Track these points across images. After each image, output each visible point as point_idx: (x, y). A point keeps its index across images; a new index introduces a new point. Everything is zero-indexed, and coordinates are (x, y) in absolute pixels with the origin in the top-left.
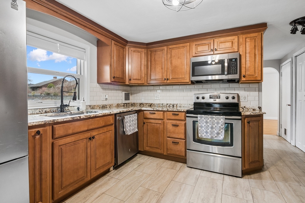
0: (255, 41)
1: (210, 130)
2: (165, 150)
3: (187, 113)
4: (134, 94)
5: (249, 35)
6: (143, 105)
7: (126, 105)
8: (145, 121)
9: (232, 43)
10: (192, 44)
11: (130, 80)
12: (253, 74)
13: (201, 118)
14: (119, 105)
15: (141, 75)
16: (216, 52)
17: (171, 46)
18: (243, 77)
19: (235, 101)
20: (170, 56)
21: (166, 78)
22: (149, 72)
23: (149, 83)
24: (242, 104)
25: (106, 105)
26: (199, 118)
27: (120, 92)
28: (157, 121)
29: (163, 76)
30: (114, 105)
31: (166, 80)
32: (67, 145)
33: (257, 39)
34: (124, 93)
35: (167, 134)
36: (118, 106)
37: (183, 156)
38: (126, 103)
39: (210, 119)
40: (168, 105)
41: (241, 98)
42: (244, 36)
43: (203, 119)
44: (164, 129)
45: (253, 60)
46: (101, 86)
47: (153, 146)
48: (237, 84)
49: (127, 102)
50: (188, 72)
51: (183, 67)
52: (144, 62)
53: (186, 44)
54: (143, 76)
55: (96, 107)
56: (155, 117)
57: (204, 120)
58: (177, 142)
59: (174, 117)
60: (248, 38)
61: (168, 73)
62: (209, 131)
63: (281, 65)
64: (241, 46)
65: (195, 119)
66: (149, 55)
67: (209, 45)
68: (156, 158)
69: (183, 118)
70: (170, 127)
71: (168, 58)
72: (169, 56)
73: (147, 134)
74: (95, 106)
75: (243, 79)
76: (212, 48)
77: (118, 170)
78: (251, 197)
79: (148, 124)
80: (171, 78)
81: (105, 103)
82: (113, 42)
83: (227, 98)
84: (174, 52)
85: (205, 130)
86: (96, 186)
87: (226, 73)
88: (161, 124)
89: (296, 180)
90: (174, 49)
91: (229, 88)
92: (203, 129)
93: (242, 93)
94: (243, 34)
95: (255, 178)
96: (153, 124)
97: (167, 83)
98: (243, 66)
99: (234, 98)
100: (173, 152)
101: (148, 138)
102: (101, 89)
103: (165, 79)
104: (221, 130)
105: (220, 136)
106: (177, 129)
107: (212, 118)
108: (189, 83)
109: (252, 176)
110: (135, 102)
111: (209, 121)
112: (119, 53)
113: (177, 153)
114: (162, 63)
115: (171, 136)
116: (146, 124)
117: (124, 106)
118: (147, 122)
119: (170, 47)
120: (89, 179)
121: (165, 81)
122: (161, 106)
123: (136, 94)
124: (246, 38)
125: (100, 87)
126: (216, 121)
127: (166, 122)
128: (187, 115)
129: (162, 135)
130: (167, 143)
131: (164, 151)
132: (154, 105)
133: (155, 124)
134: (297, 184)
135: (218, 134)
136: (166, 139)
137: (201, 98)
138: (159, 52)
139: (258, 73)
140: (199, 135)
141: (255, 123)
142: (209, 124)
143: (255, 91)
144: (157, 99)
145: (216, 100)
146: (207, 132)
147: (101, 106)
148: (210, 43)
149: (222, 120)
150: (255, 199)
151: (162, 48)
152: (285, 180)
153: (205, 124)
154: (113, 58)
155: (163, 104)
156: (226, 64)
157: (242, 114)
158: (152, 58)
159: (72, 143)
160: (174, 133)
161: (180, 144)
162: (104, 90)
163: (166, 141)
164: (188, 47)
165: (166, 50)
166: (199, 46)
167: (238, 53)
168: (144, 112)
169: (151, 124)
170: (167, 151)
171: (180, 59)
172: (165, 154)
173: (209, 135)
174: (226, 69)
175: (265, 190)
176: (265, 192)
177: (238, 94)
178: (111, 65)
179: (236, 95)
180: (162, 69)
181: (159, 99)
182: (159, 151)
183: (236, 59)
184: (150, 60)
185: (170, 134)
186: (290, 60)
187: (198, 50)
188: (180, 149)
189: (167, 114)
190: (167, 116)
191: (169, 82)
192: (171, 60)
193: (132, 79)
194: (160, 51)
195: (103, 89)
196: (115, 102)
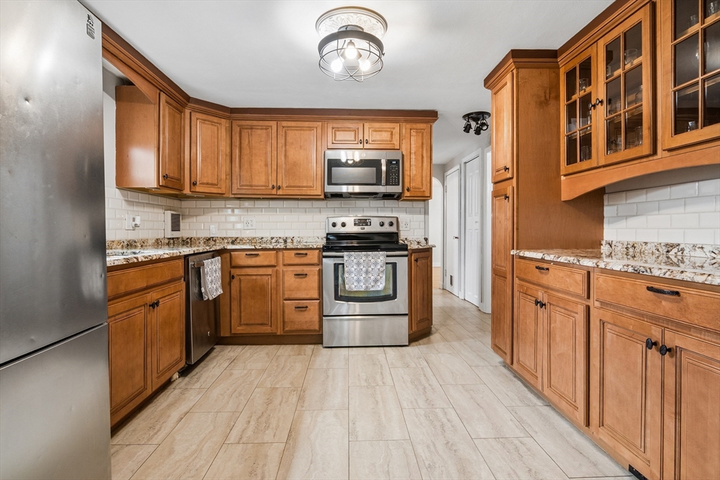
0: (422, 137)
1: (364, 275)
2: (280, 325)
3: (324, 251)
4: (190, 216)
5: (415, 126)
6: (215, 241)
7: (172, 241)
8: (235, 272)
9: (392, 134)
10: (326, 125)
11: (195, 184)
12: (420, 186)
13: (349, 256)
14: (159, 241)
15: (218, 176)
16: (367, 146)
17: (286, 122)
18: (406, 191)
19: (393, 229)
20: (283, 141)
21: (275, 185)
22: (237, 169)
23: (234, 194)
24: (403, 235)
25: (135, 242)
26: (346, 258)
27: (161, 211)
28: (261, 271)
29: (267, 180)
30: (150, 242)
31: (275, 189)
32: (117, 317)
33: (425, 134)
34: (169, 213)
35: (284, 294)
36: (158, 243)
37: (315, 331)
38: (173, 239)
39: (364, 258)
40: (273, 241)
41: (401, 225)
42: (409, 126)
43: (353, 258)
44: (277, 285)
45: (420, 164)
46: (124, 196)
47: (252, 322)
48: (396, 201)
49: (176, 234)
50: (319, 176)
51: (310, 165)
52: (224, 147)
53: (314, 123)
54: (223, 177)
55: (115, 246)
56: (259, 263)
57: (355, 260)
58: (305, 305)
59: (298, 261)
60: (414, 129)
61: (280, 176)
62: (362, 278)
63: (446, 174)
64: (404, 141)
65: (338, 261)
66: (235, 134)
67: (356, 131)
68: (258, 346)
69: (315, 260)
70: (290, 280)
71: (280, 145)
72: (281, 141)
73: (240, 300)
74: (113, 242)
75: (407, 194)
76: (361, 138)
77: (189, 376)
78: (426, 363)
79: (242, 278)
80: (285, 185)
81: (132, 236)
82: (163, 97)
83: (382, 224)
84: (292, 135)
85: (355, 278)
86: (161, 408)
87: (383, 181)
88: (270, 275)
89: (471, 337)
90: (292, 130)
91: (384, 208)
92: (353, 275)
93: (403, 217)
94: (406, 121)
95: (424, 344)
96: (254, 277)
97: (276, 195)
98: (407, 173)
99: (391, 224)
100: (296, 327)
101: (242, 307)
102: (123, 201)
103: (273, 187)
104: (381, 275)
105: (379, 284)
106: (303, 282)
107: (367, 256)
108: (321, 197)
109: (420, 341)
110: (193, 235)
111: (362, 261)
112: (174, 122)
113: (305, 327)
114: (266, 153)
115: (292, 297)
116: (237, 278)
117: (168, 244)
118: (238, 275)
119: (285, 124)
120: (149, 392)
121: (274, 192)
122: (258, 241)
123: (195, 218)
124: (411, 129)
125: (122, 198)
126: (372, 260)
127: (281, 271)
128: (325, 254)
129: (274, 297)
130: (284, 312)
131: (277, 328)
132: (241, 240)
133: (259, 277)
134: (472, 340)
135: (376, 281)
136: (281, 303)
137: (339, 225)
138: (259, 132)
139: (426, 185)
140: (347, 286)
141: (423, 261)
142: (362, 267)
143: (420, 213)
144: (249, 228)
145: (364, 229)
146: (358, 281)
147: (126, 243)
148: (358, 129)
149: (381, 258)
150: (430, 365)
151: (267, 123)
152: (459, 339)
153: (355, 267)
154: (164, 133)
155: (262, 238)
156: (384, 168)
157: (409, 248)
158: (243, 141)
159: (124, 314)
160: (298, 289)
161: (310, 309)
162: (129, 204)
163: (282, 308)
164: (319, 131)
165: (276, 129)
166: (338, 131)
167: (400, 151)
168: (232, 253)
169: (248, 277)
170: (283, 326)
171: (304, 149)
172: (279, 333)
173: (362, 284)
174: (384, 175)
175: (439, 353)
176: (440, 355)
177: (397, 218)
178: (159, 148)
179: (395, 219)
180: (266, 165)
181: (253, 228)
182: (267, 329)
183: (398, 161)
184: (238, 144)
185: (289, 292)
186: (458, 167)
187: (337, 139)
188: (309, 318)
189: (283, 256)
190: (283, 259)
191: (281, 193)
192: (286, 151)
193: (198, 183)
194: (262, 129)
195: (129, 202)
196: (151, 236)
